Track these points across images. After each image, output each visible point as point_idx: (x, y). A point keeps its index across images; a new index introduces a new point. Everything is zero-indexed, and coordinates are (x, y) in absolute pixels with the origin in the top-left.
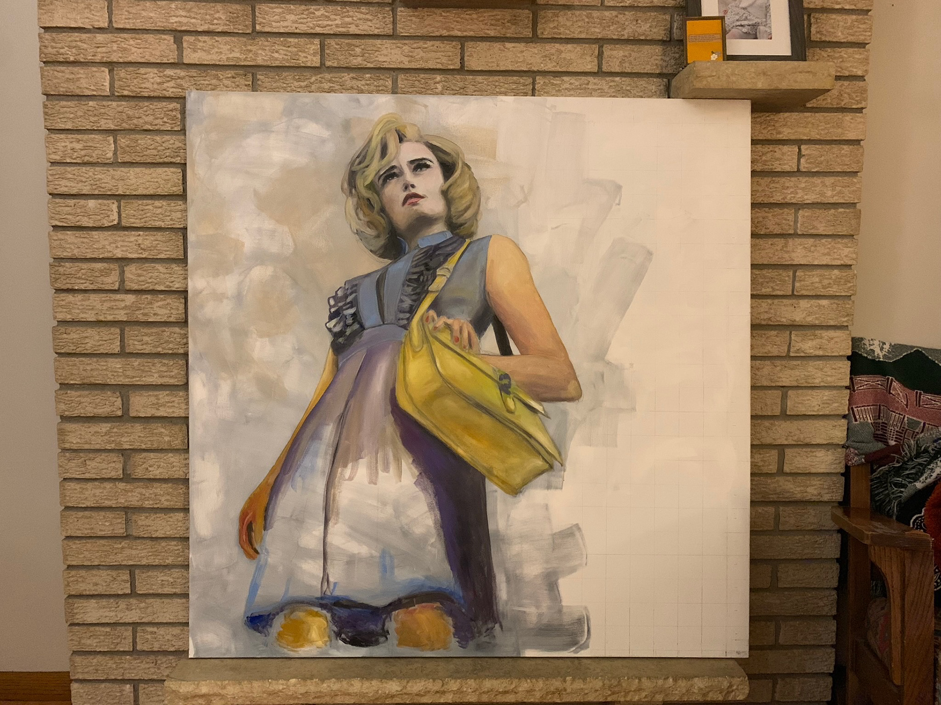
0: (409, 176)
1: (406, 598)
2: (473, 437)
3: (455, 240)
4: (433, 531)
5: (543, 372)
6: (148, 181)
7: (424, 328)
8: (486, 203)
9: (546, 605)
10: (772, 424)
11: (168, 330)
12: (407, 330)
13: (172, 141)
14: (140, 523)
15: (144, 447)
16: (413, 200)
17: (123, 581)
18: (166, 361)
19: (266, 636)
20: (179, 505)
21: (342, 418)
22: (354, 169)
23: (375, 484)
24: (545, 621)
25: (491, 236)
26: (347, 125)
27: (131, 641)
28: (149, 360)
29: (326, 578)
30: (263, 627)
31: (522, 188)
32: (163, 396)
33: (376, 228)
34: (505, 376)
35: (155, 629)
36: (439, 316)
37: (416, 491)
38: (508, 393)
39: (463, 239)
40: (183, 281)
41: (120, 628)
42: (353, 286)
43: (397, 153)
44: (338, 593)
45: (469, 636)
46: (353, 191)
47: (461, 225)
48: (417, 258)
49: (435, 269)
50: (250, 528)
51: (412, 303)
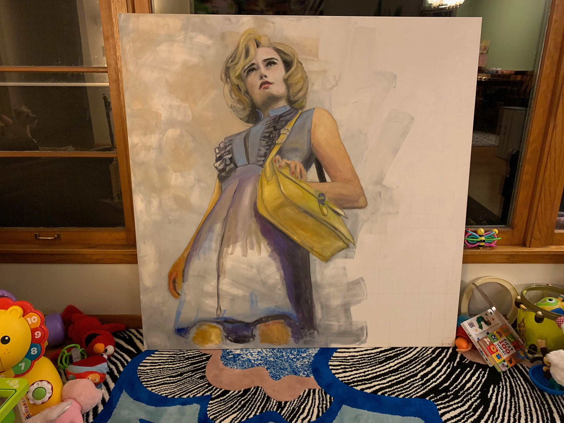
0: (263, 70)
1: (265, 318)
2: (303, 229)
3: (292, 111)
4: (280, 282)
5: (344, 192)
7: (273, 166)
8: (312, 87)
9: (343, 320)
12: (263, 167)
16: (266, 85)
19: (186, 339)
21: (226, 219)
22: (229, 65)
23: (246, 256)
24: (342, 329)
25: (314, 108)
26: (223, 37)
29: (219, 308)
30: (185, 334)
31: (335, 77)
33: (243, 104)
34: (322, 195)
36: (282, 158)
37: (270, 260)
38: (323, 204)
39: (297, 110)
42: (230, 140)
43: (255, 55)
44: (226, 315)
45: (300, 337)
46: (228, 80)
47: (296, 102)
48: (268, 123)
49: (280, 130)
50: (174, 282)
51: (266, 151)
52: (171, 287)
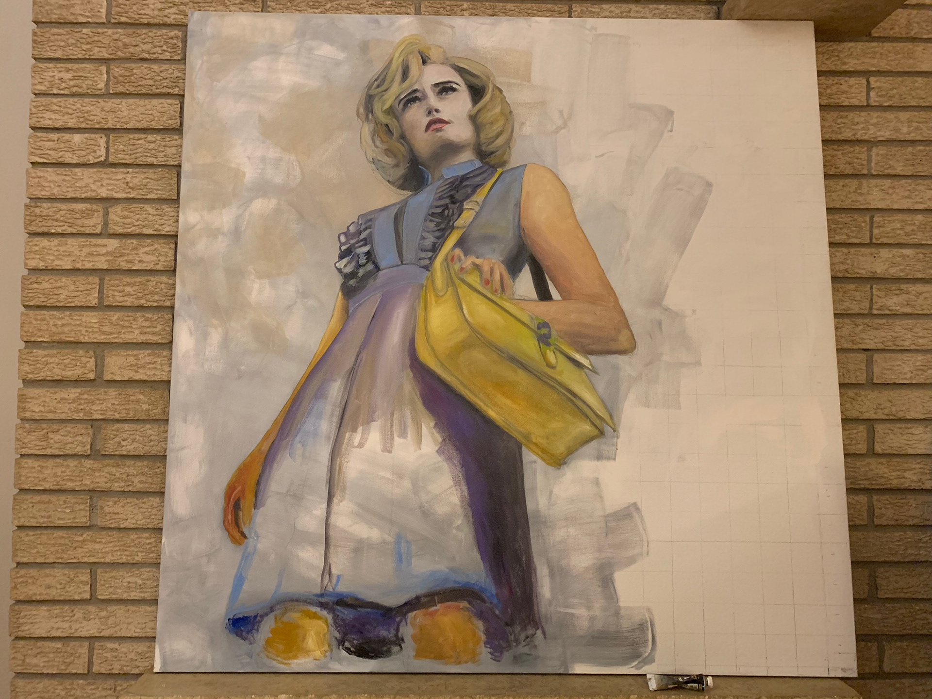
0: (433, 100)
1: (425, 596)
2: (507, 395)
3: (484, 169)
4: (459, 511)
5: (588, 319)
6: (142, 114)
7: (449, 270)
8: (520, 130)
9: (598, 604)
10: (856, 394)
11: (154, 279)
12: (429, 271)
13: (171, 71)
14: (107, 509)
15: (117, 416)
16: (438, 126)
17: (82, 582)
18: (149, 315)
19: (251, 644)
20: (155, 488)
21: (352, 373)
22: (372, 92)
23: (390, 452)
24: (599, 626)
25: (526, 165)
26: (364, 47)
27: (86, 660)
28: (130, 314)
29: (327, 569)
30: (248, 633)
31: (561, 112)
32: (144, 356)
33: (395, 156)
34: (545, 325)
35: (115, 645)
36: (466, 255)
37: (439, 460)
38: (548, 344)
39: (494, 168)
40: (174, 224)
41: (74, 643)
42: (367, 221)
43: (420, 75)
44: (342, 588)
45: (504, 645)
46: (370, 116)
47: (492, 153)
48: (441, 189)
49: (462, 202)
50: (237, 506)
51: (436, 240)
52: (230, 517)
